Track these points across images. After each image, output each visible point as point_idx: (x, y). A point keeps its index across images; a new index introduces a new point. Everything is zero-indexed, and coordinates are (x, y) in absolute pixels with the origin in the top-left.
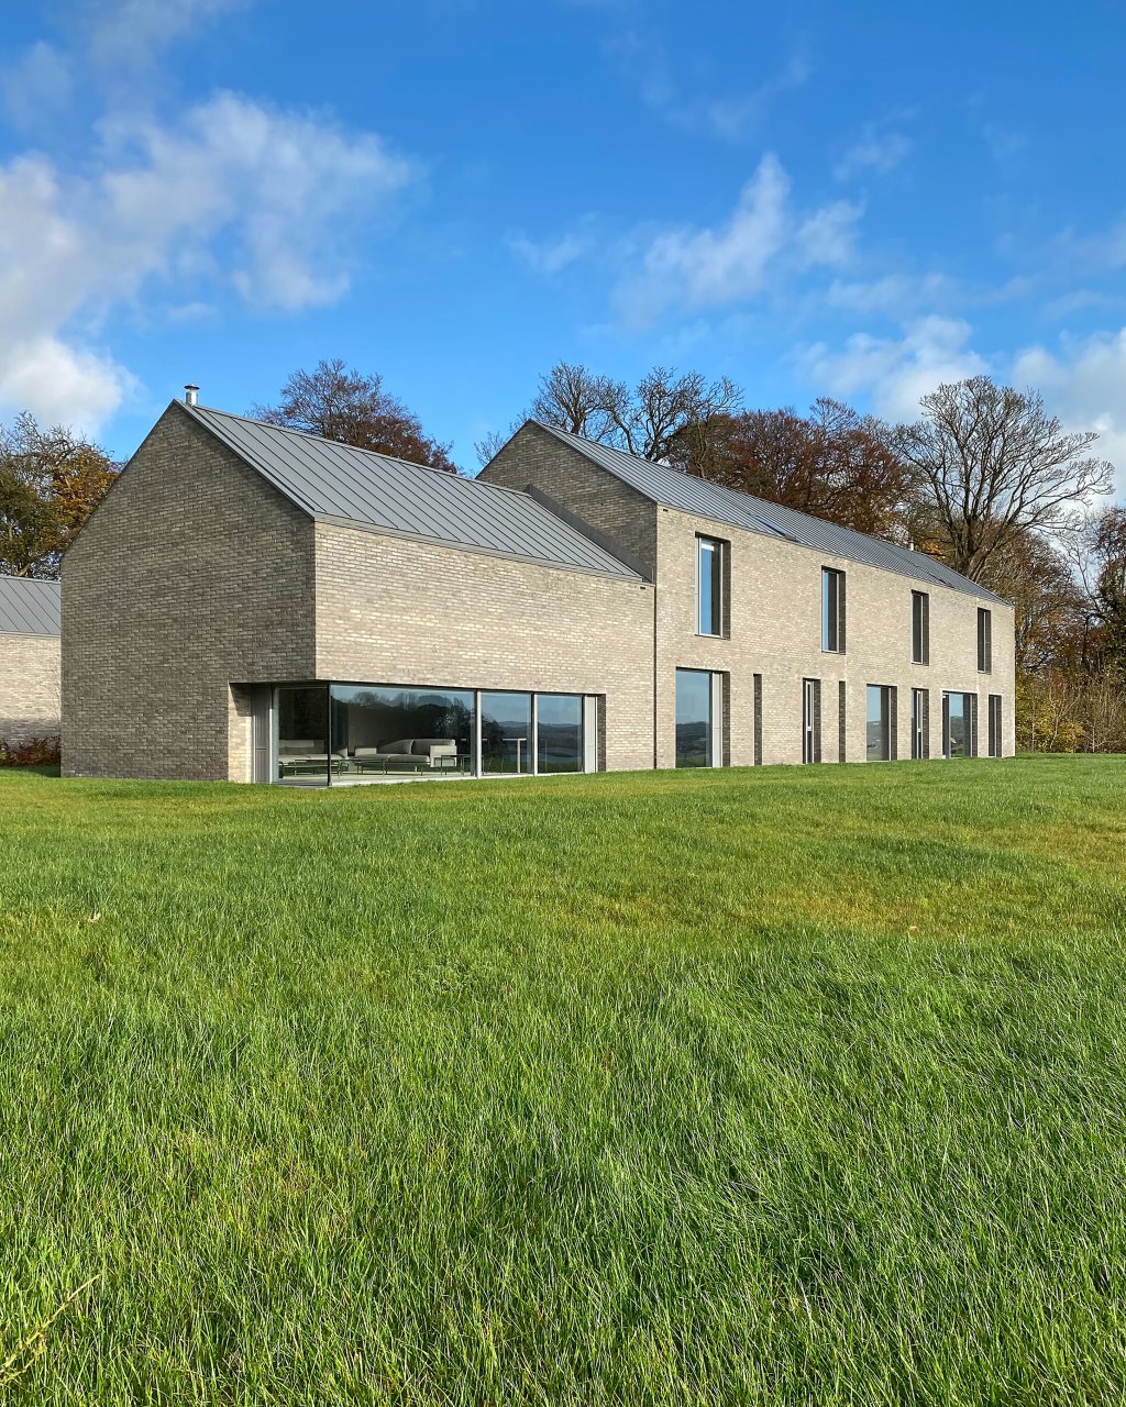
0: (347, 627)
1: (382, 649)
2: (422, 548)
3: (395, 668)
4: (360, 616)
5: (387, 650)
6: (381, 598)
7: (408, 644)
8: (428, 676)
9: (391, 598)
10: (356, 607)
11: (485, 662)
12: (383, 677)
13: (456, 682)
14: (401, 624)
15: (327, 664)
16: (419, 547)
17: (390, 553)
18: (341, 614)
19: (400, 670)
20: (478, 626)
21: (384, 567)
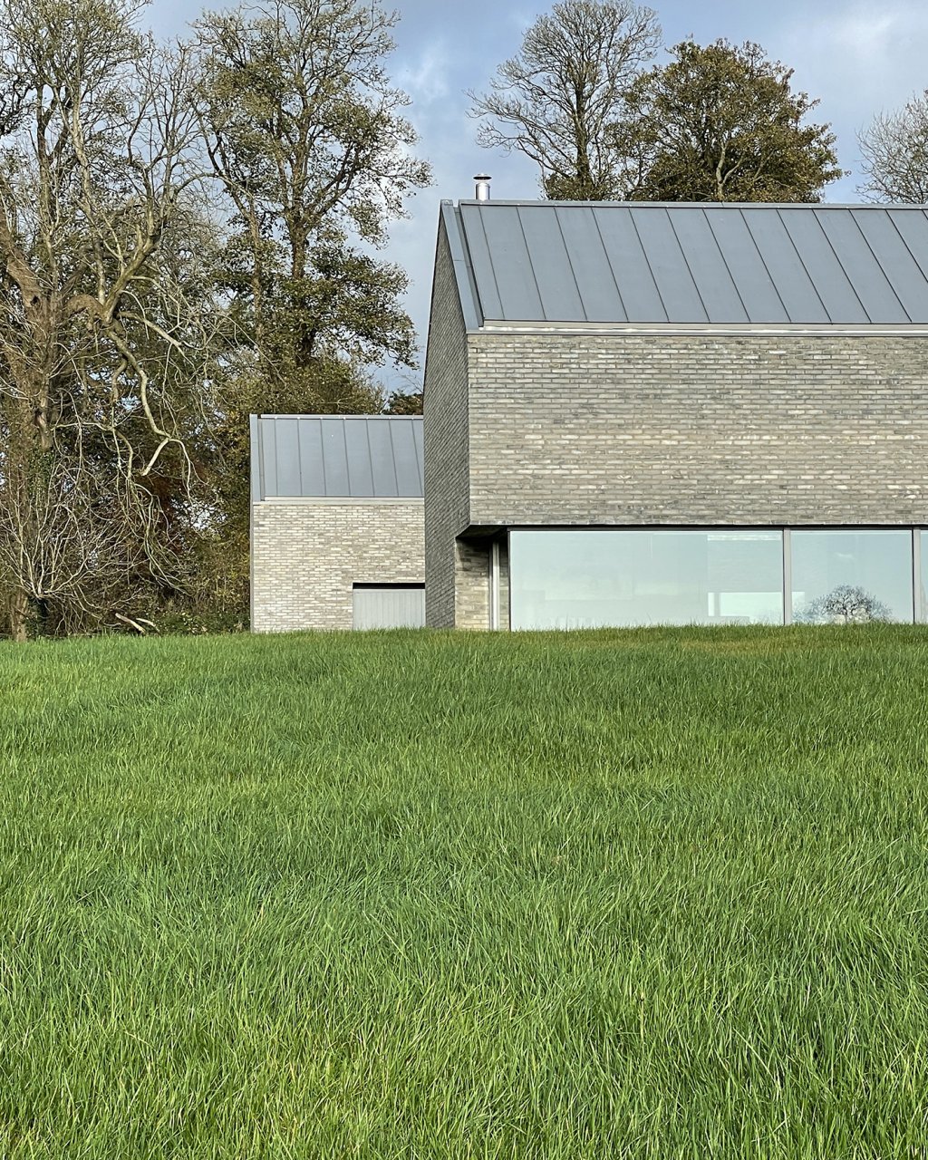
0: (518, 457)
1: (579, 481)
2: (653, 343)
3: (604, 502)
4: (542, 442)
5: (589, 482)
6: (576, 416)
7: (626, 472)
8: (665, 512)
9: (596, 414)
10: (534, 431)
11: (782, 487)
12: (582, 517)
13: (722, 518)
14: (614, 447)
15: (487, 505)
16: (647, 342)
17: (594, 356)
18: (510, 442)
19: (613, 506)
20: (767, 437)
21: (582, 376)
